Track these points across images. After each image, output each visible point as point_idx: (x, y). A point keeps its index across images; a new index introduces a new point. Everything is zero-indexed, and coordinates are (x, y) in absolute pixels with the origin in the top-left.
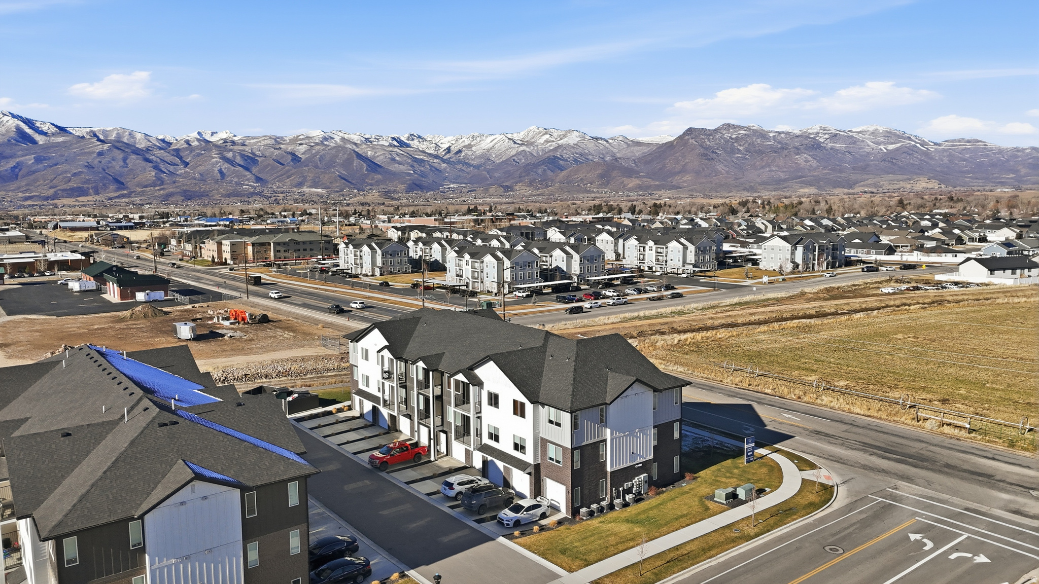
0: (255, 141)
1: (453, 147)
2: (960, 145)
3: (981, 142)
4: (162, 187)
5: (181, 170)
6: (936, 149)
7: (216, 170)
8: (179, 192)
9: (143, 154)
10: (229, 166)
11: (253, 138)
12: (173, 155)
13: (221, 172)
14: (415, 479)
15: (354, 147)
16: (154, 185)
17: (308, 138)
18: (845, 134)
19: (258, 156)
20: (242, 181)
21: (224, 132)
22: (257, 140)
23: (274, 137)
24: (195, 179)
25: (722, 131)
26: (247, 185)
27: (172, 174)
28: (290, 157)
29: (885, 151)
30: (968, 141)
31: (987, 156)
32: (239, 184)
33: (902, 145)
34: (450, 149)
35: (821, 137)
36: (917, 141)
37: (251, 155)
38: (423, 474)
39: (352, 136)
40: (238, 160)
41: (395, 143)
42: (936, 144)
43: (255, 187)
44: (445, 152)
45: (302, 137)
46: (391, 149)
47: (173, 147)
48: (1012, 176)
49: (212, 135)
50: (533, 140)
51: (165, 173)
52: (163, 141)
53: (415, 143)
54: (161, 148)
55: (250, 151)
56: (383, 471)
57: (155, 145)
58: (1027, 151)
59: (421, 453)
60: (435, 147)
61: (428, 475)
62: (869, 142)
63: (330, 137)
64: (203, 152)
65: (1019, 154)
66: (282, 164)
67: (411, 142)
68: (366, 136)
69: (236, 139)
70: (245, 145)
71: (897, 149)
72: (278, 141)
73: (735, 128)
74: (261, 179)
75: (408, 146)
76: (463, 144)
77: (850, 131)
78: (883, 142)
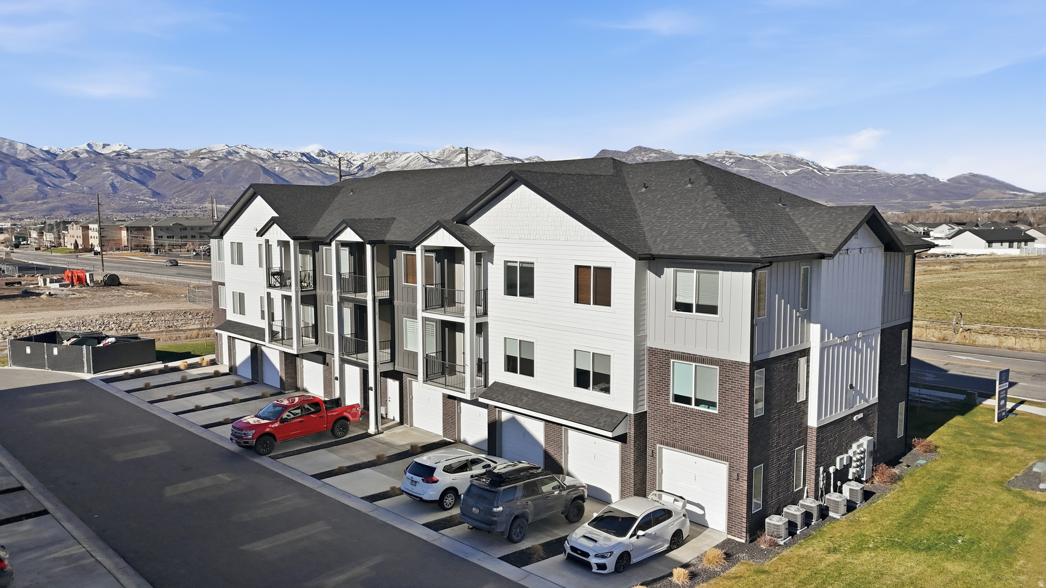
0: (152, 154)
1: (366, 164)
2: (853, 171)
3: (871, 168)
4: (46, 200)
5: (66, 182)
6: (831, 174)
7: (108, 184)
8: (65, 206)
9: (26, 166)
10: (123, 179)
11: (150, 151)
12: (58, 167)
13: (113, 185)
14: (336, 467)
15: (261, 162)
16: (36, 198)
17: (210, 152)
18: (750, 159)
19: (155, 170)
20: (137, 196)
21: (118, 144)
22: (155, 153)
23: (174, 151)
24: (83, 193)
25: (634, 154)
26: (143, 200)
27: (56, 186)
28: (190, 172)
29: (786, 175)
30: (860, 168)
31: (877, 182)
32: (133, 199)
33: (801, 170)
34: (363, 166)
35: (727, 161)
36: (814, 166)
37: (147, 169)
38: (354, 458)
39: (259, 151)
40: (133, 173)
41: (305, 159)
42: (831, 170)
43: (152, 203)
44: (357, 169)
45: (204, 151)
46: (300, 164)
47: (58, 159)
48: (900, 200)
49: (103, 147)
50: (448, 159)
51: (49, 186)
52: (48, 152)
53: (326, 159)
54: (44, 160)
55: (146, 165)
56: (265, 455)
57: (39, 157)
58: (913, 178)
59: (346, 419)
60: (348, 164)
61: (365, 460)
62: (771, 167)
63: (234, 151)
64: (93, 165)
65: (906, 180)
66: (182, 179)
67: (321, 159)
68: (274, 152)
69: (130, 151)
70: (141, 158)
71: (797, 173)
72: (177, 155)
73: (646, 151)
74: (159, 194)
75: (319, 162)
76: (376, 162)
77: (754, 156)
78: (784, 167)
